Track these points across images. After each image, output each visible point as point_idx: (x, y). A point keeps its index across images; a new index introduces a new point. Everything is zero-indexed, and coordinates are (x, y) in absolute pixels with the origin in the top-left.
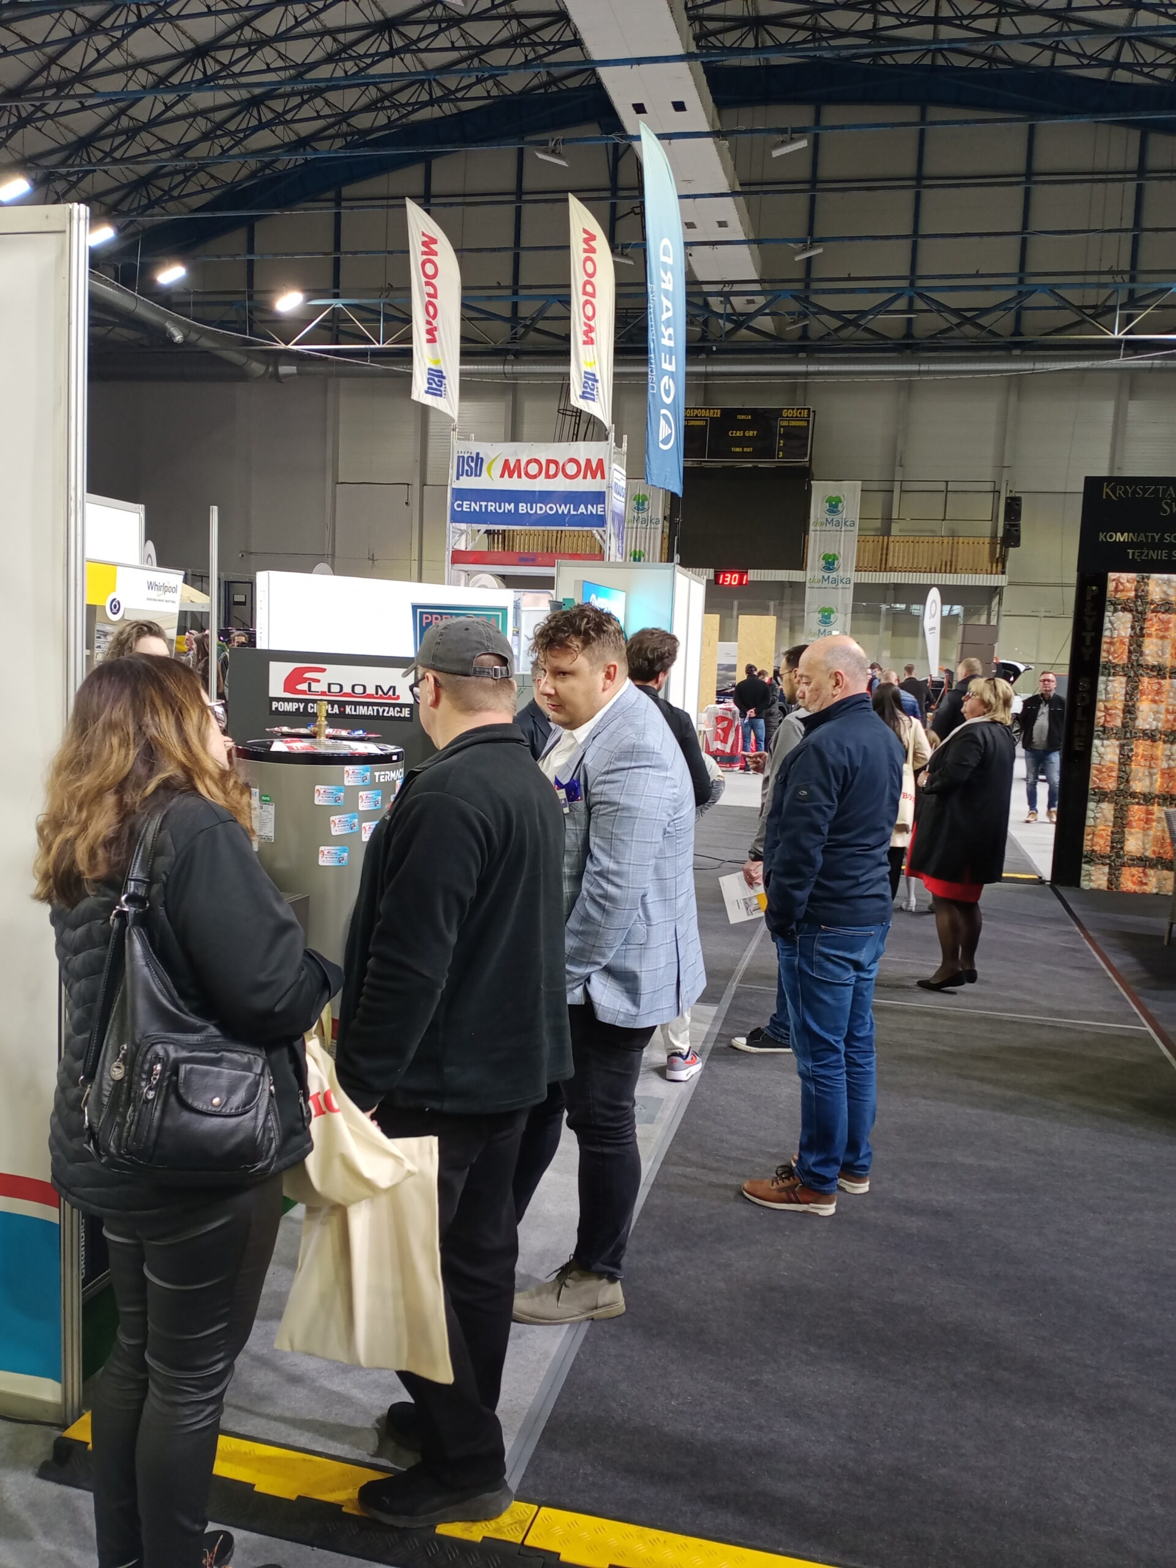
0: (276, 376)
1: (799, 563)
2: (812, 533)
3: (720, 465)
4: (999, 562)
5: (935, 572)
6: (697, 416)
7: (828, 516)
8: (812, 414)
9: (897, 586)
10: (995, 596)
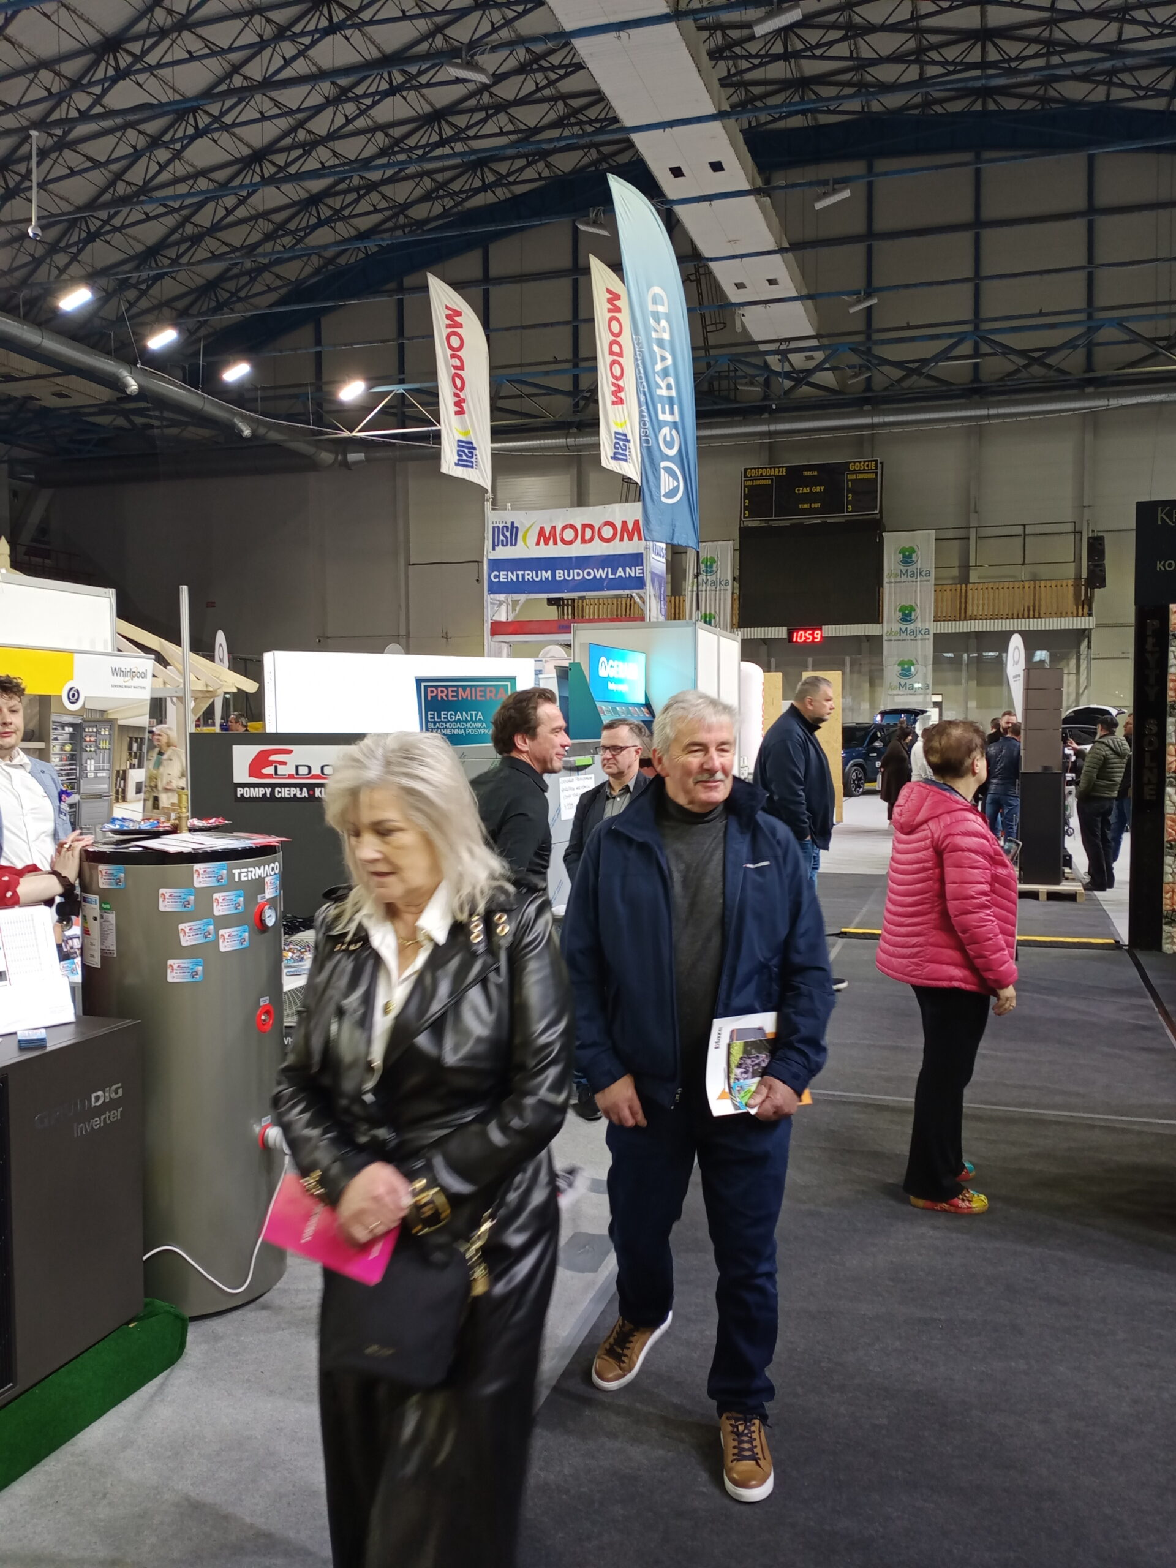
0: (345, 464)
1: (875, 617)
2: (886, 585)
3: (787, 523)
4: (1085, 605)
5: (1018, 618)
6: (762, 475)
7: (902, 567)
8: (879, 466)
9: (979, 635)
10: (1084, 640)
